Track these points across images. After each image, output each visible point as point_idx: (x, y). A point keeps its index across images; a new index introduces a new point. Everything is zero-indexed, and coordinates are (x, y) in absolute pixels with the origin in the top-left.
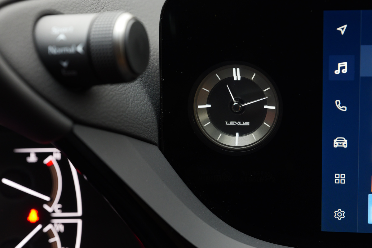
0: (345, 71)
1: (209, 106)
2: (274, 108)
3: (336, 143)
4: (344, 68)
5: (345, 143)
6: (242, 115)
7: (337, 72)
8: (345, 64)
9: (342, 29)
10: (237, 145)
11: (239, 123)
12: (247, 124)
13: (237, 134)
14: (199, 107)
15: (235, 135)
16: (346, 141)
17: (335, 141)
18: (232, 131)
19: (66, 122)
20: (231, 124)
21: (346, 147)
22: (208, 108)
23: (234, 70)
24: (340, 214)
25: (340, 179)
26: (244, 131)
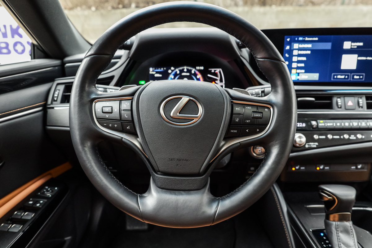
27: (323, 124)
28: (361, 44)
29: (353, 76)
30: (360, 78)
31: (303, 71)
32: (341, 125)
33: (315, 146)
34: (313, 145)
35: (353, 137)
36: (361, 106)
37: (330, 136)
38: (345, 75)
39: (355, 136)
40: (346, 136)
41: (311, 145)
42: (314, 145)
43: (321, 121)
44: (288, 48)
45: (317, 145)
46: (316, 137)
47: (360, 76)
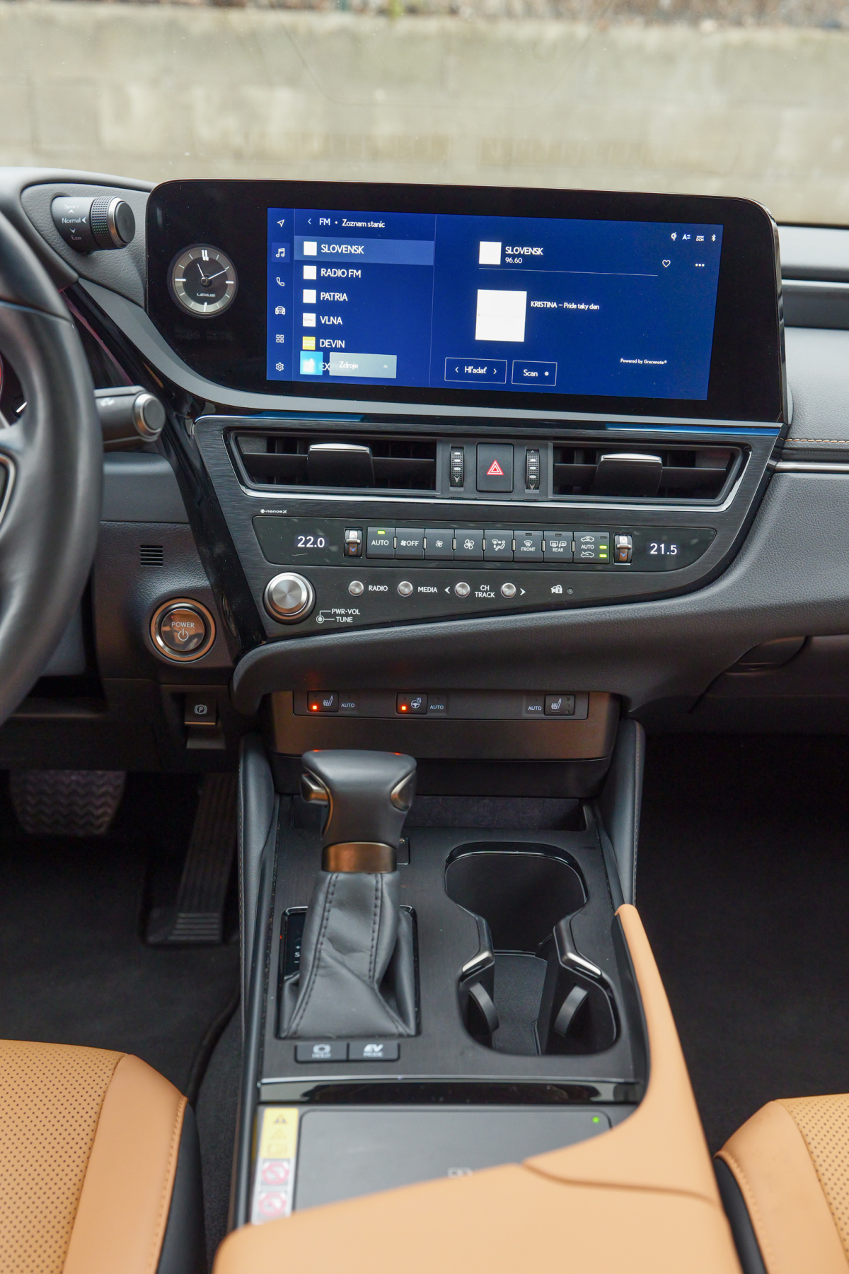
0: (283, 255)
1: (184, 280)
2: (232, 282)
3: (277, 311)
4: (282, 252)
5: (283, 311)
6: (209, 287)
7: (278, 256)
8: (283, 250)
9: (281, 223)
10: (205, 311)
11: (207, 295)
12: (213, 295)
13: (206, 303)
14: (176, 280)
15: (203, 304)
16: (284, 309)
17: (277, 309)
18: (201, 301)
19: (75, 275)
20: (201, 295)
21: (284, 314)
22: (183, 282)
23: (203, 251)
24: (280, 367)
25: (280, 339)
26: (211, 301)
27: (385, 543)
28: (538, 251)
29: (519, 368)
30: (541, 378)
31: (340, 343)
32: (448, 544)
33: (349, 620)
34: (342, 616)
35: (485, 592)
36: (532, 482)
37: (405, 588)
38: (491, 366)
39: (496, 588)
40: (462, 589)
41: (335, 615)
42: (347, 615)
43: (381, 532)
44: (281, 252)
45: (354, 617)
46: (356, 587)
47: (540, 369)
